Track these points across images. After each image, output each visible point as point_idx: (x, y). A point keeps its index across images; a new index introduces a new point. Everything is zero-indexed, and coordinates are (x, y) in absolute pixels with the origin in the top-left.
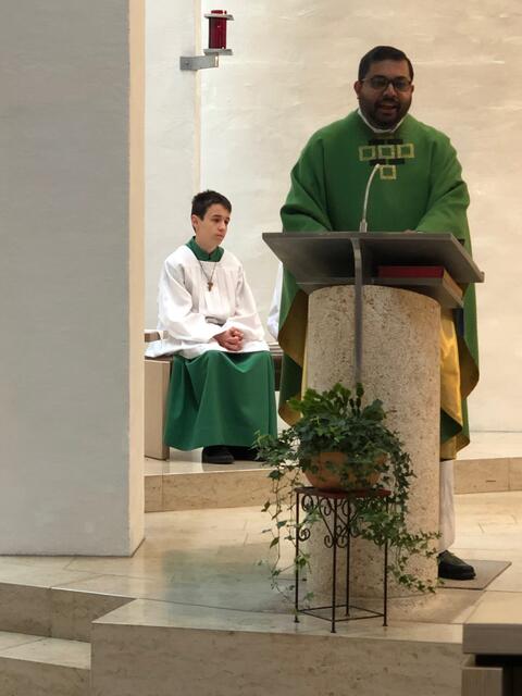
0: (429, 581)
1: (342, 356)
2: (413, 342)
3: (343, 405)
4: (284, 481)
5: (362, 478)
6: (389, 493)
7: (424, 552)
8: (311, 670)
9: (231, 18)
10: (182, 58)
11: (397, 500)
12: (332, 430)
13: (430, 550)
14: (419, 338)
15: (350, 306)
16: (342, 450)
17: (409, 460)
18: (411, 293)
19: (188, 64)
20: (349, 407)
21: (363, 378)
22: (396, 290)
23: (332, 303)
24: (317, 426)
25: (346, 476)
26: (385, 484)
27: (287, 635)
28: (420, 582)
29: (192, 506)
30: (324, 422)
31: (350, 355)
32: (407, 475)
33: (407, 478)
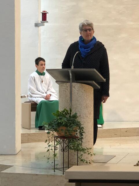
0: (89, 161)
1: (67, 101)
2: (86, 98)
3: (67, 114)
4: (50, 134)
5: (70, 133)
6: (78, 137)
7: (87, 153)
8: (57, 184)
9: (48, 13)
10: (35, 23)
11: (80, 139)
12: (63, 121)
13: (89, 153)
14: (87, 96)
15: (69, 88)
16: (65, 126)
17: (83, 129)
18: (85, 85)
19: (37, 25)
20: (68, 115)
21: (72, 107)
22: (81, 84)
23: (64, 87)
24: (58, 120)
25: (66, 133)
26: (76, 135)
27: (51, 175)
28: (87, 161)
29: (36, 141)
30: (61, 119)
31: (69, 101)
32: (83, 133)
33: (83, 134)
